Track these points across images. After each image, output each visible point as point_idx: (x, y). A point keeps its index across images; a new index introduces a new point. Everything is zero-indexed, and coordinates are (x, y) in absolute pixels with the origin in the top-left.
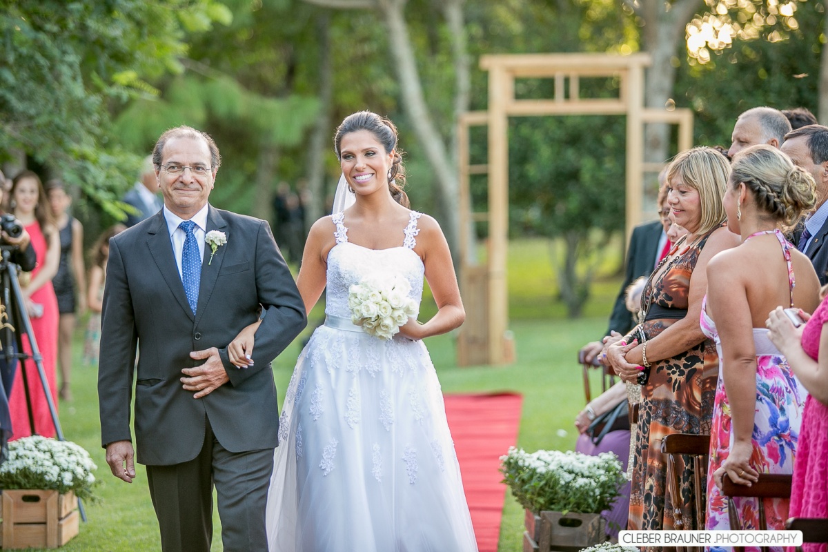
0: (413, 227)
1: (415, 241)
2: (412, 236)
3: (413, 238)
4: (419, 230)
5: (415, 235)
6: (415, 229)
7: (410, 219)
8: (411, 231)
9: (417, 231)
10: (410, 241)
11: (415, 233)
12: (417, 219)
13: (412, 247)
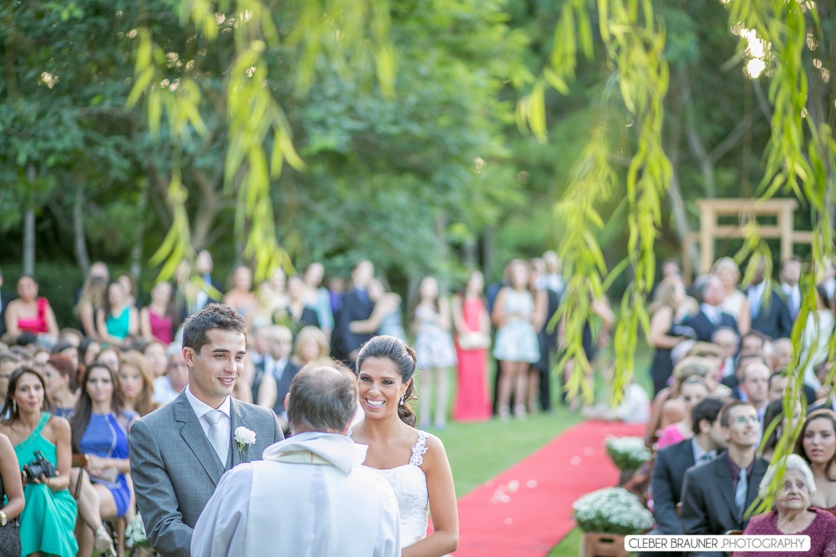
0: (422, 445)
1: (422, 459)
2: (420, 454)
3: (420, 456)
4: (427, 448)
5: (422, 453)
6: (423, 447)
7: (418, 438)
8: (419, 450)
9: (425, 450)
10: (417, 458)
11: (423, 451)
12: (426, 438)
13: (419, 464)
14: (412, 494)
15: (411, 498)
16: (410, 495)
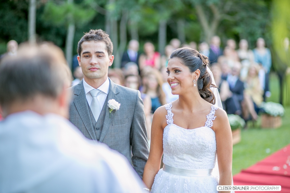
0: (213, 114)
1: (212, 123)
2: (211, 120)
3: (212, 122)
4: (216, 117)
5: (213, 119)
6: (213, 116)
7: (211, 110)
8: (211, 117)
9: (214, 117)
10: (210, 123)
11: (213, 118)
12: (216, 110)
13: (211, 127)
14: (204, 145)
15: (204, 147)
16: (203, 146)
